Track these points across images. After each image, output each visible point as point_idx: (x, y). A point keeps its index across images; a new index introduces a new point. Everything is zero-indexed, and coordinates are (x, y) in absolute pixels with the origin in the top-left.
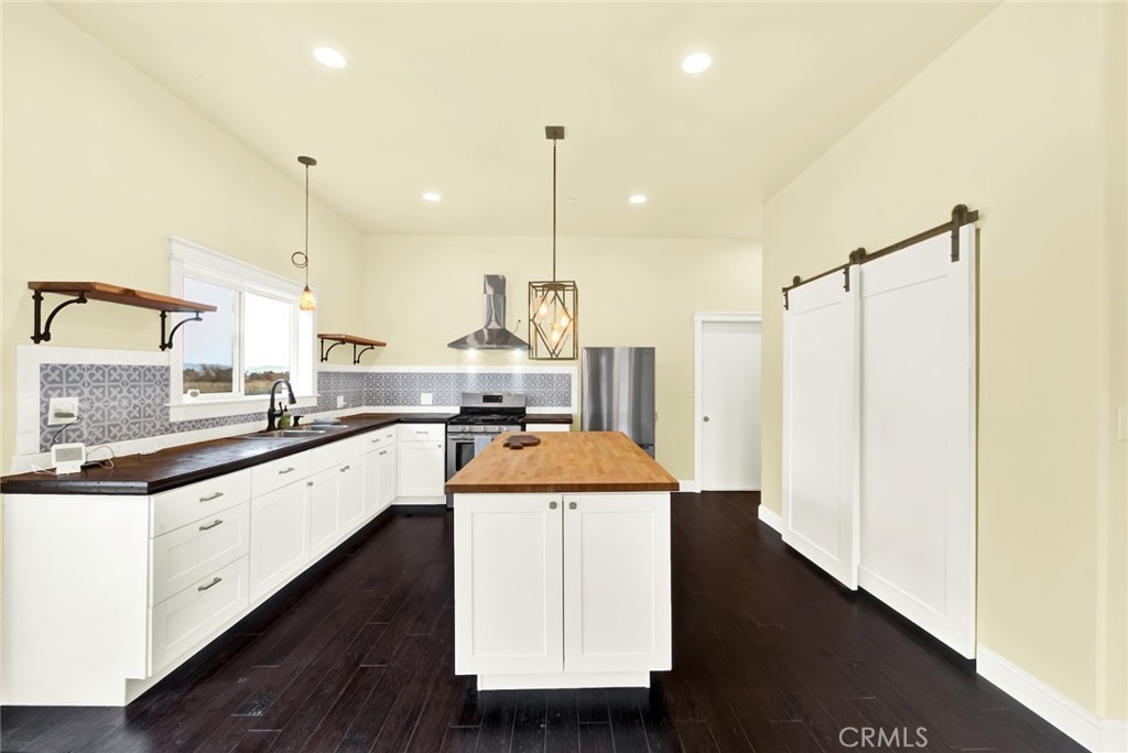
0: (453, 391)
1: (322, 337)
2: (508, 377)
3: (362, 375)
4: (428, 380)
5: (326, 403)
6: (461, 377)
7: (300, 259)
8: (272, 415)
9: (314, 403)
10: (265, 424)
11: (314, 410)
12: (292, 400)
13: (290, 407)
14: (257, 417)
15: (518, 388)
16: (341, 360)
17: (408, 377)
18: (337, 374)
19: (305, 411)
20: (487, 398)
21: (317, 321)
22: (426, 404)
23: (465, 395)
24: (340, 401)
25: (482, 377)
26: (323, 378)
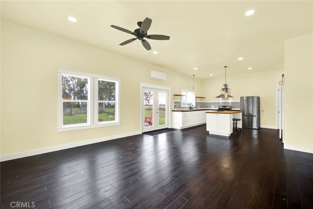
0: (217, 106)
1: (196, 97)
2: (228, 103)
3: (202, 103)
4: (213, 103)
5: (197, 107)
6: (219, 103)
7: (193, 88)
8: (190, 107)
9: (195, 107)
10: (189, 109)
11: (195, 108)
12: (192, 106)
13: (192, 107)
14: (188, 108)
15: (230, 105)
16: (199, 101)
17: (210, 103)
18: (198, 103)
19: (194, 108)
20: (223, 107)
21: (195, 95)
22: (213, 108)
23: (219, 106)
24: (199, 107)
25: (223, 103)
26: (196, 103)
